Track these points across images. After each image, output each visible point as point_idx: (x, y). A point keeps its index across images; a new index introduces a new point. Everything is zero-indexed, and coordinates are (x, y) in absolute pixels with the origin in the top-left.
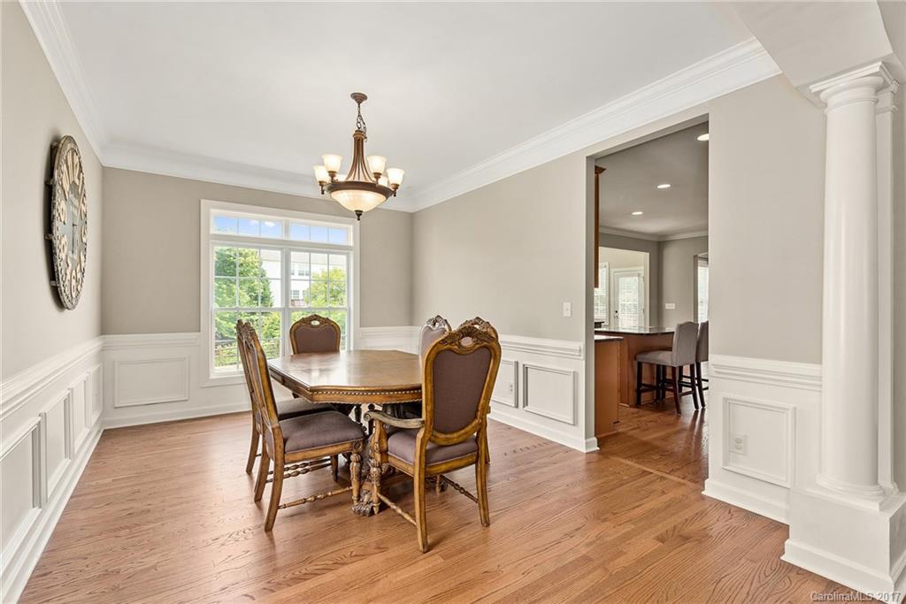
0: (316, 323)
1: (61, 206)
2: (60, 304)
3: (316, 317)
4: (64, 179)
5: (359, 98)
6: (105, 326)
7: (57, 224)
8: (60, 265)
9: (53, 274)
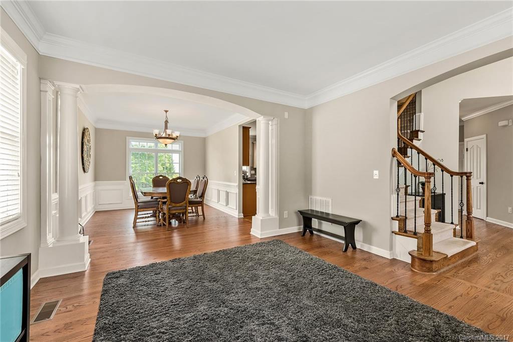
0: (161, 178)
1: (85, 147)
2: (84, 171)
3: (161, 176)
4: (85, 140)
5: (166, 111)
6: (96, 178)
7: (84, 152)
8: (85, 161)
9: (83, 164)
